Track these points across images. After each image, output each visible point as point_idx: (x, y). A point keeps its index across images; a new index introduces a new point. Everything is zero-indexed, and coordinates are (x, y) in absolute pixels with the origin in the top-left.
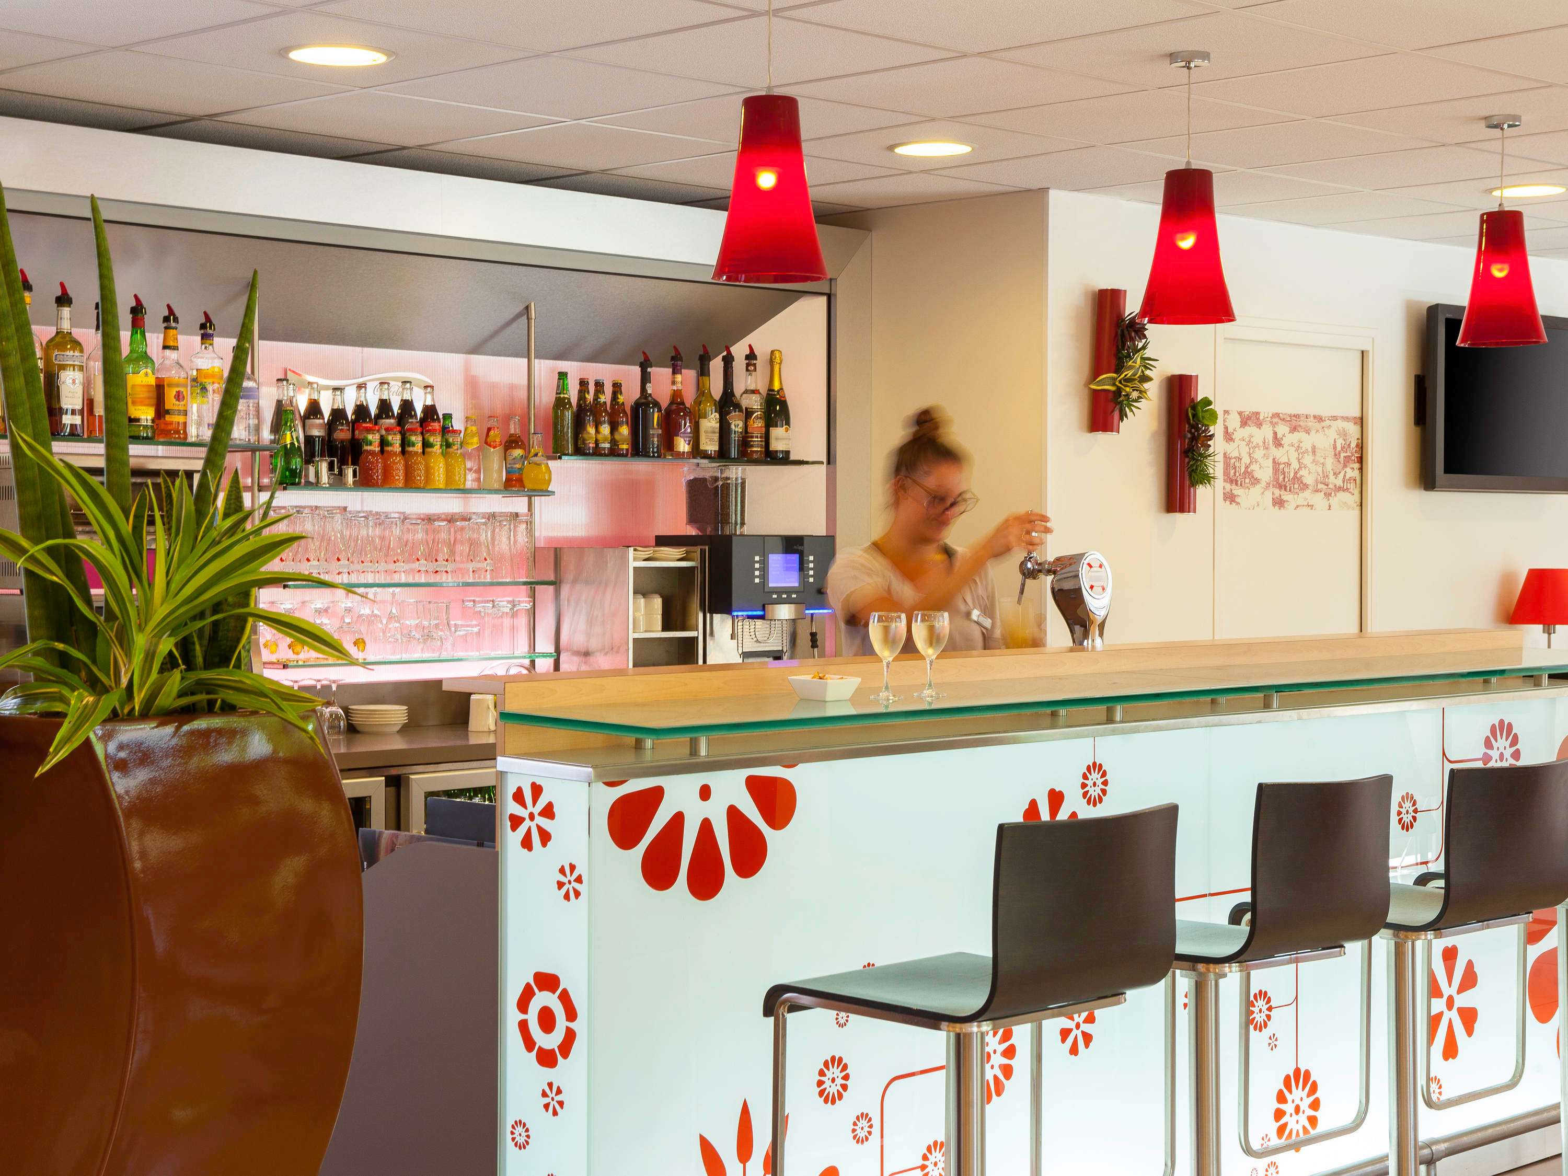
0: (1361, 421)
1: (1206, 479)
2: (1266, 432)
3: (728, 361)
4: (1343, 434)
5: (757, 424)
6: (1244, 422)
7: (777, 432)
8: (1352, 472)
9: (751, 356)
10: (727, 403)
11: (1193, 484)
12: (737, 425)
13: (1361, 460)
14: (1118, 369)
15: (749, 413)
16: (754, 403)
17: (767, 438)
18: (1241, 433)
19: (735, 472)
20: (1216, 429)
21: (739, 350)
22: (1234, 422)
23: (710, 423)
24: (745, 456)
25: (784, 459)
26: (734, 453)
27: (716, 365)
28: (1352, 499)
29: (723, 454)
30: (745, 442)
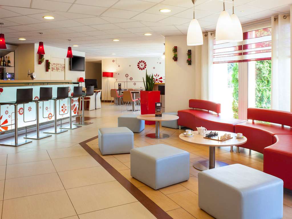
0: (65, 64)
1: (50, 69)
2: (56, 65)
3: (4, 57)
4: (63, 65)
5: (7, 63)
6: (54, 64)
7: (9, 64)
8: (64, 69)
9: (6, 57)
10: (4, 61)
11: (49, 69)
12: (5, 63)
13: (65, 68)
14: (41, 59)
15: (6, 62)
16: (7, 61)
17: (8, 64)
18: (53, 65)
19: (5, 67)
20: (51, 65)
21: (5, 56)
22: (53, 64)
23: (2, 63)
24: (6, 66)
25: (10, 66)
26: (4, 65)
27: (3, 58)
28: (64, 71)
29: (3, 66)
30: (6, 64)
